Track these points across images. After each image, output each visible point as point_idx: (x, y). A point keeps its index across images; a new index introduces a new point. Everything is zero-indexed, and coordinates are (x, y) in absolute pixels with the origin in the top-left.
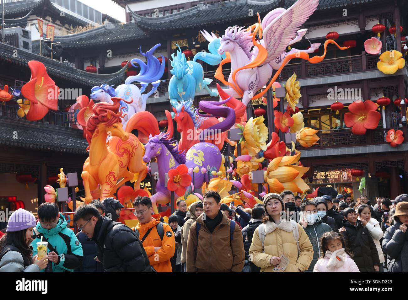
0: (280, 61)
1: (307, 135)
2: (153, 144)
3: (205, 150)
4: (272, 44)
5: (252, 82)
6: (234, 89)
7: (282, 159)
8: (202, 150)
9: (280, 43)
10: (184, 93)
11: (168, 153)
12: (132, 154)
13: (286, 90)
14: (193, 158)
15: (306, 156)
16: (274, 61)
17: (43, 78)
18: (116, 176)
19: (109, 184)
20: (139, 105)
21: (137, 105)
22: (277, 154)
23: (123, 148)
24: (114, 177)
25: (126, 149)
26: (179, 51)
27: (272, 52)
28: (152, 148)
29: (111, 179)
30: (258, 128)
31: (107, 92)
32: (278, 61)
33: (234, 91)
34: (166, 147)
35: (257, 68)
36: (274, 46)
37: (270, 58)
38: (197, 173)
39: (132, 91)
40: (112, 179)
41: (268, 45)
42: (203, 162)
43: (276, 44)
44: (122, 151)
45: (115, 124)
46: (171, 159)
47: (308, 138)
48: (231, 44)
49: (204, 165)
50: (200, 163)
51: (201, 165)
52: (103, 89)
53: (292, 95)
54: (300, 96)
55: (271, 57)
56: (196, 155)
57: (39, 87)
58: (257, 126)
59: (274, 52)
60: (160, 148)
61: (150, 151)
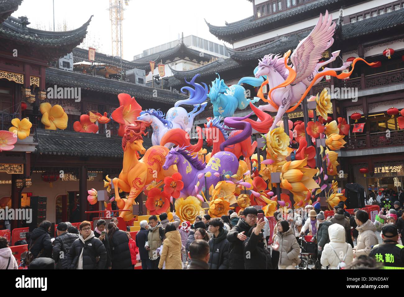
0: (312, 80)
1: (333, 140)
2: (171, 155)
3: (221, 158)
4: (301, 66)
5: (285, 99)
7: (290, 163)
8: (219, 158)
9: (309, 64)
10: (223, 111)
11: (185, 161)
12: (161, 162)
14: (212, 165)
15: (367, 154)
16: (306, 79)
17: (130, 105)
18: (142, 181)
19: (135, 188)
20: (185, 123)
21: (183, 123)
22: (302, 157)
23: (153, 159)
24: (140, 181)
25: (156, 159)
26: (218, 78)
27: (302, 73)
28: (170, 158)
29: (136, 183)
30: (278, 137)
32: (310, 80)
34: (182, 156)
35: (290, 85)
36: (303, 68)
37: (301, 77)
39: (177, 113)
40: (138, 184)
41: (297, 67)
42: (219, 167)
43: (305, 66)
44: (153, 160)
46: (188, 166)
47: (334, 143)
48: (266, 69)
49: (220, 171)
50: (216, 169)
51: (217, 170)
52: (148, 113)
55: (302, 76)
56: (214, 162)
57: (127, 112)
58: (275, 136)
59: (304, 73)
60: (177, 158)
61: (168, 161)
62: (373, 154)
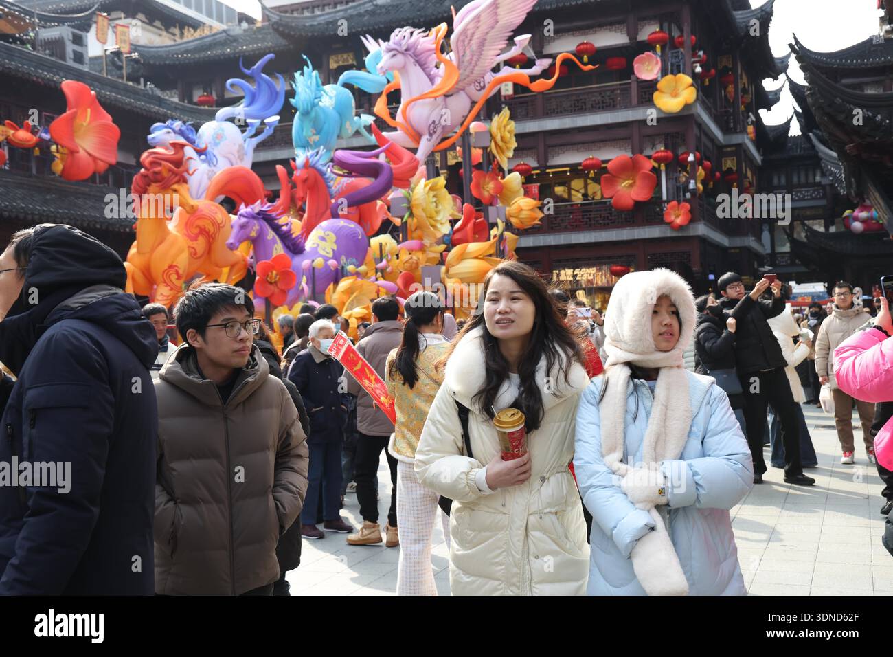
0: (483, 88)
1: (522, 210)
2: (243, 220)
3: (338, 232)
4: (467, 58)
5: (434, 122)
6: (406, 133)
8: (333, 232)
9: (482, 57)
10: (317, 138)
11: (271, 234)
12: (213, 236)
13: (491, 135)
14: (318, 245)
15: (542, 244)
16: (472, 86)
17: (89, 110)
18: (181, 272)
19: (167, 285)
20: (239, 157)
21: (234, 156)
22: (470, 239)
23: (197, 227)
24: (177, 273)
25: (203, 227)
26: (308, 67)
27: (467, 73)
28: (242, 227)
29: (171, 276)
30: (434, 196)
31: (179, 134)
32: (479, 88)
33: (405, 135)
34: (266, 224)
35: (443, 97)
36: (471, 63)
37: (465, 82)
38: (320, 270)
39: (225, 133)
40: (174, 277)
41: (461, 60)
42: (333, 250)
43: (475, 59)
44: (196, 231)
45: (175, 186)
46: (276, 245)
47: (524, 215)
48: (400, 58)
49: (336, 256)
50: (327, 253)
51: (331, 255)
52: (170, 128)
53: (500, 143)
54: (515, 145)
55: (468, 79)
56: (323, 239)
57: (82, 125)
58: (432, 194)
59: (472, 73)
60: (257, 227)
61: (239, 232)
62: (553, 243)
